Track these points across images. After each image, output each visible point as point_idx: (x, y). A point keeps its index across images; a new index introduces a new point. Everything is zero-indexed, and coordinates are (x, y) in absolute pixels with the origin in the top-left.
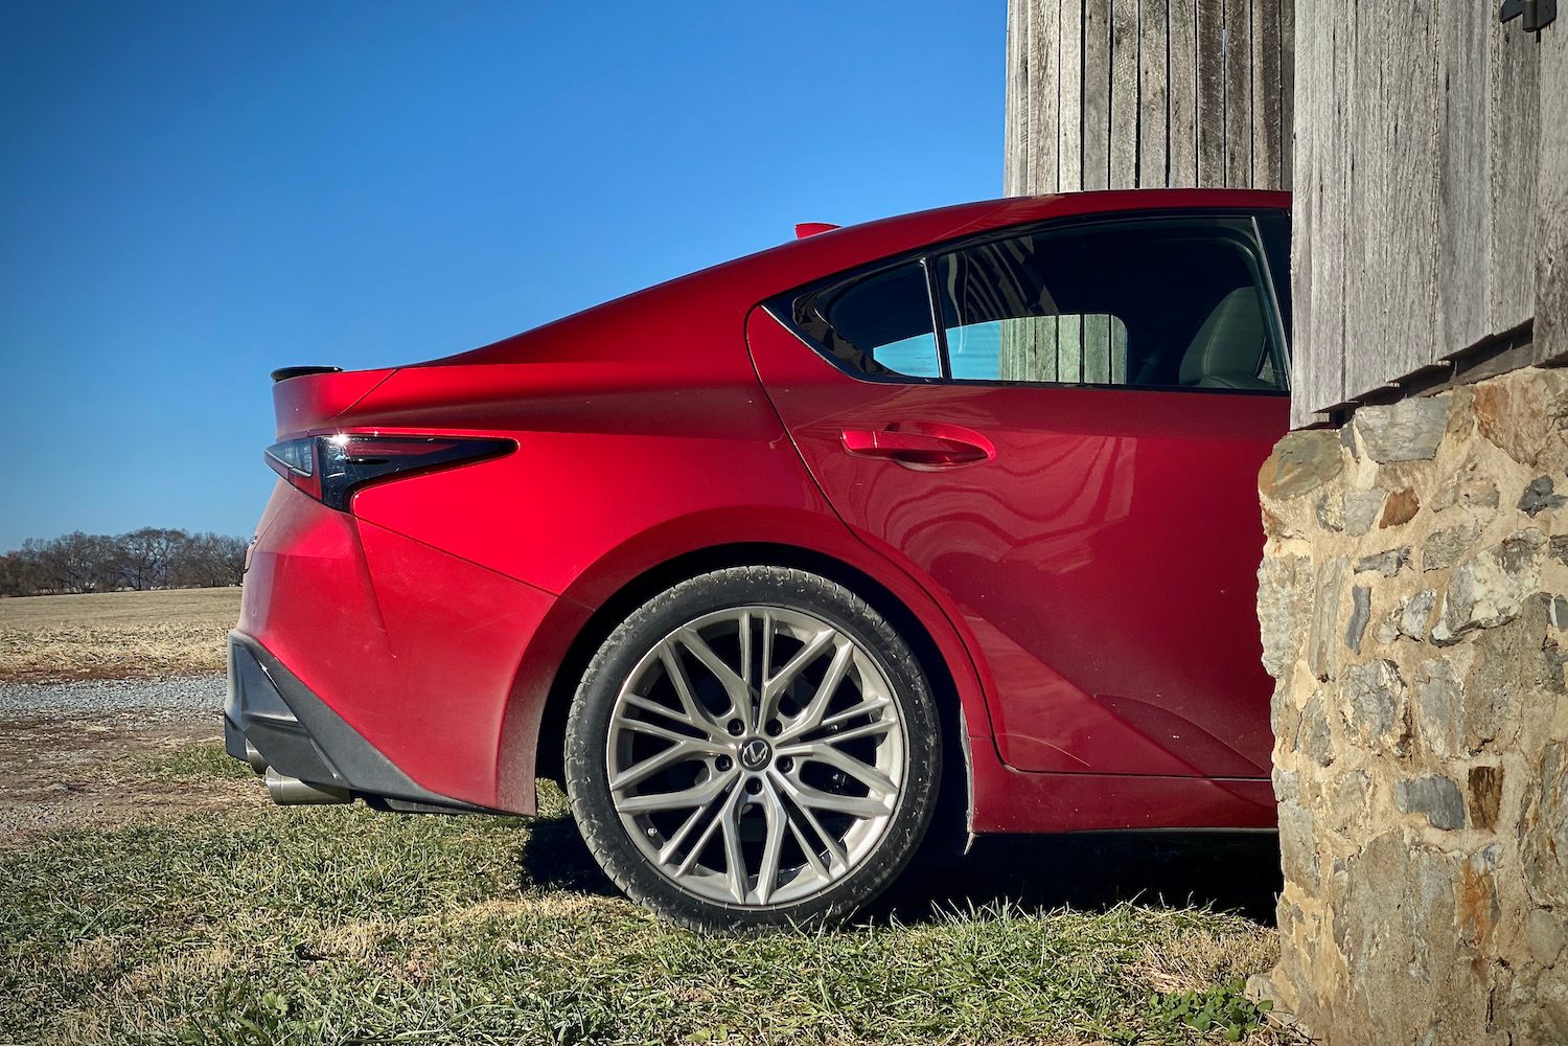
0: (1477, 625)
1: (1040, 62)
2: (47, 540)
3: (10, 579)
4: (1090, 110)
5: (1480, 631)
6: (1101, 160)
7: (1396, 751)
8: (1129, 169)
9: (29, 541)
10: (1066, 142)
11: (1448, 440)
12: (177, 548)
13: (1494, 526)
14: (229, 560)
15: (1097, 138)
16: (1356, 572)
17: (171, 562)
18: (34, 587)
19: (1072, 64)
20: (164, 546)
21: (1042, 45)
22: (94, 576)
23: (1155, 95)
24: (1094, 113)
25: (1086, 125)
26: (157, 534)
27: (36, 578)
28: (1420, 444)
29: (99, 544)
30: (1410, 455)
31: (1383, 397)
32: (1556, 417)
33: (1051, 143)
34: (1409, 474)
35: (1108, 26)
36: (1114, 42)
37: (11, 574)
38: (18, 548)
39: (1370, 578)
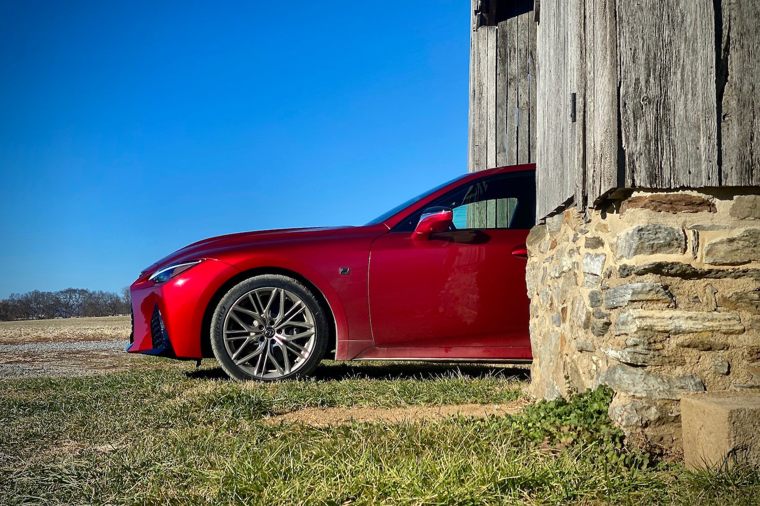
0: (564, 272)
1: (480, 92)
2: (21, 294)
3: (3, 312)
4: (500, 111)
5: (564, 274)
6: (503, 129)
7: (549, 308)
8: (514, 132)
9: (12, 295)
10: (490, 122)
11: (563, 225)
12: (84, 298)
13: (568, 247)
14: (109, 303)
15: (502, 120)
16: (544, 263)
17: (81, 305)
18: (15, 317)
19: (492, 92)
20: (77, 297)
21: (481, 85)
22: (44, 311)
23: (524, 104)
24: (501, 111)
25: (498, 116)
26: (74, 291)
27: (15, 313)
28: (558, 227)
29: (46, 296)
30: (555, 230)
31: (552, 215)
32: (576, 218)
33: (484, 123)
34: (555, 235)
35: (506, 78)
36: (508, 84)
37: (4, 311)
38: (7, 298)
39: (547, 264)
